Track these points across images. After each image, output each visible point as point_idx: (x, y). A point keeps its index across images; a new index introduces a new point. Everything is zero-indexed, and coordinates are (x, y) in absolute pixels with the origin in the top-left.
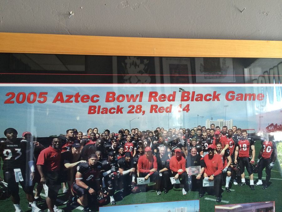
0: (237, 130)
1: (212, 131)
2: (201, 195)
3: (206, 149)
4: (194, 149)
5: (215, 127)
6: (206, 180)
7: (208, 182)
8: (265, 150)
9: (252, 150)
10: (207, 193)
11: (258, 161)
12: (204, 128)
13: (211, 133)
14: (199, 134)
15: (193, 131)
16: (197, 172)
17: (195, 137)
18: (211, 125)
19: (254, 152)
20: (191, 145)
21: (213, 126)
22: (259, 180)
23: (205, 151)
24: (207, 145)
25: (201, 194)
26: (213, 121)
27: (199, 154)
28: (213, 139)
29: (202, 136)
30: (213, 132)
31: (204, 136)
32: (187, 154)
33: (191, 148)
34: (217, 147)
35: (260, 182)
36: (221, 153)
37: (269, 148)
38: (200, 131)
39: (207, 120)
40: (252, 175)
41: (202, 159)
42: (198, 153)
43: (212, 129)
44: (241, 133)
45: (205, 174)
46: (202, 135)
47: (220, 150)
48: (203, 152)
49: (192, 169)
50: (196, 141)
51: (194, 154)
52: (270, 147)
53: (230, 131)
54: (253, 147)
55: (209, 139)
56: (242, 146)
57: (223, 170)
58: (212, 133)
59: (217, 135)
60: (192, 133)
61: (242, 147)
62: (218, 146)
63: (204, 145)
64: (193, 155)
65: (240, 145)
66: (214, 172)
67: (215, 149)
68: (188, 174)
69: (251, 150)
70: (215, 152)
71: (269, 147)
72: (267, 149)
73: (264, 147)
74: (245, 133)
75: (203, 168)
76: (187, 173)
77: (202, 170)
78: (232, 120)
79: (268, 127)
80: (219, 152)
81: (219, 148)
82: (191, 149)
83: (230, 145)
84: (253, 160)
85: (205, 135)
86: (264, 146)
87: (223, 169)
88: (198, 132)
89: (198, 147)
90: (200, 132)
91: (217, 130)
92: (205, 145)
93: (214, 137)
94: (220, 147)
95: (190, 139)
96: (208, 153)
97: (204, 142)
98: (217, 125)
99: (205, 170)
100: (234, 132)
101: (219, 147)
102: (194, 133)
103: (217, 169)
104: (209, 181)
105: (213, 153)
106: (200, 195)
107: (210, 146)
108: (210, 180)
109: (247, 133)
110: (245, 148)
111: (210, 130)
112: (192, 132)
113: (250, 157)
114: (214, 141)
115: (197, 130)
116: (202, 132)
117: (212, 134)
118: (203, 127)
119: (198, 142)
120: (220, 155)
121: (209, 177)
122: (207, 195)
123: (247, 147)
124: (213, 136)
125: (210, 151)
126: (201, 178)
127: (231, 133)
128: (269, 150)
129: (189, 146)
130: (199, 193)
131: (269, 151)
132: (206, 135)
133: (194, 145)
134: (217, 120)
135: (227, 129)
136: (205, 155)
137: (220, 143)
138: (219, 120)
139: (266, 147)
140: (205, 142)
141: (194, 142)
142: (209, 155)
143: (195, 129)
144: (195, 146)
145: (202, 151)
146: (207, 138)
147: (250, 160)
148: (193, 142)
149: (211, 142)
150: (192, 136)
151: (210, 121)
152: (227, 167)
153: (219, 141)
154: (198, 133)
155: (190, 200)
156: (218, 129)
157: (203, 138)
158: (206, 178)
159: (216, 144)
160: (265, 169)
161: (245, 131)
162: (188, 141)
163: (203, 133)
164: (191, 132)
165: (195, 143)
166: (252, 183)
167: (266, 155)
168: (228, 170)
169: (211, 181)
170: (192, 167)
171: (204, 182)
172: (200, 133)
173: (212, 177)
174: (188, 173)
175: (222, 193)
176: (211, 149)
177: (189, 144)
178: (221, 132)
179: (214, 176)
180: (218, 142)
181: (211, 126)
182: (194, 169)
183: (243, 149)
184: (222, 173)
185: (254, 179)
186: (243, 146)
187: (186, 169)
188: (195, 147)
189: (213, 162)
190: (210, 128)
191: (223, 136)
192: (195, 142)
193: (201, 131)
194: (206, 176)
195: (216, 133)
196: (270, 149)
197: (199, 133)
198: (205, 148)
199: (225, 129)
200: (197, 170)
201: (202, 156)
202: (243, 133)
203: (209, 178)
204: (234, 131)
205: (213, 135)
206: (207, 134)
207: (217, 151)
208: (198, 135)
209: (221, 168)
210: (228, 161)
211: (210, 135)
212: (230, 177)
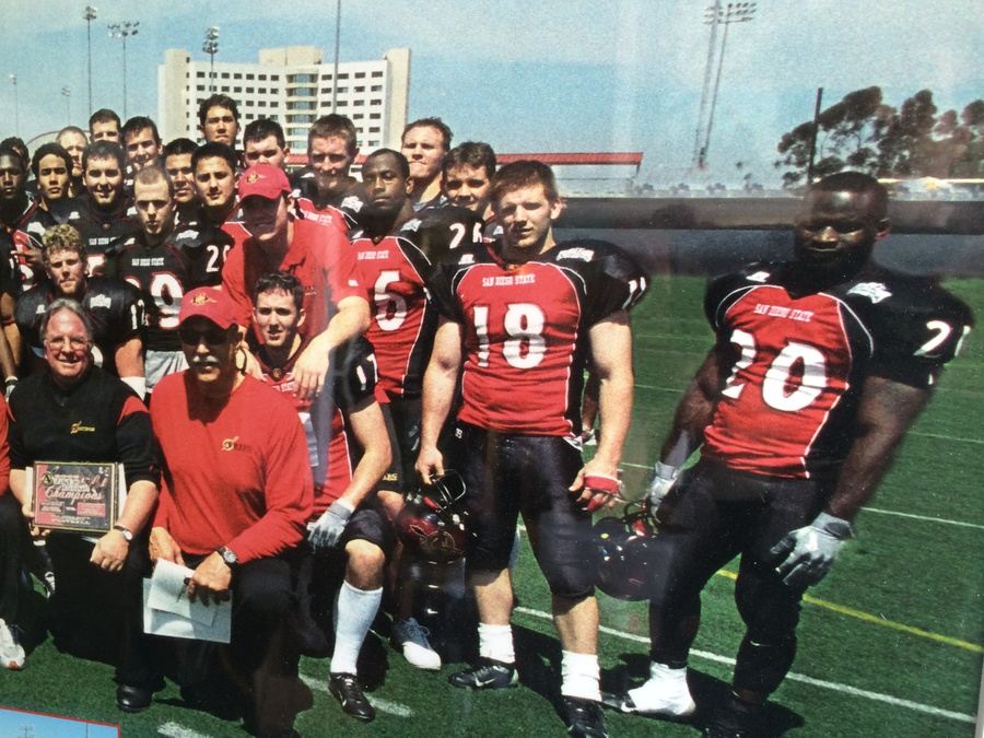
0: (445, 162)
1: (212, 164)
2: (127, 696)
3: (168, 323)
4: (65, 322)
5: (244, 122)
6: (166, 587)
7: (184, 607)
8: (753, 378)
9: (600, 374)
10: (173, 689)
11: (663, 485)
12: (144, 135)
13: (204, 186)
14: (105, 189)
15: (51, 161)
16: (96, 510)
17: (75, 215)
18: (205, 107)
19: (616, 392)
20: (47, 285)
21: (218, 112)
22: (659, 670)
23: (156, 340)
24: (176, 291)
25: (128, 690)
26: (220, 68)
27: (110, 364)
28: (223, 239)
29: (132, 211)
30: (219, 175)
31: (144, 204)
32: (15, 355)
33: (41, 309)
34: (263, 318)
35: (666, 691)
36: (295, 373)
37: (798, 369)
38: (111, 163)
39: (170, 53)
40: (585, 613)
41: (131, 406)
42: (98, 356)
43: (212, 149)
44: (494, 196)
45: (160, 538)
46: (125, 195)
47: (289, 342)
48: (143, 353)
49: (57, 479)
50: (84, 252)
51: (71, 357)
52: (813, 357)
53: (383, 164)
54: (611, 341)
55: (194, 234)
56: (496, 320)
57: (311, 527)
58: (213, 182)
59: (259, 207)
60: (45, 180)
61: (499, 337)
62: (267, 311)
63: (145, 293)
64: (64, 369)
65: (480, 316)
66: (239, 534)
67: (242, 329)
68: (31, 519)
69: (586, 376)
70: (240, 357)
71: (793, 352)
72: (775, 380)
73: (735, 352)
74: (534, 193)
75: (144, 487)
76: (19, 505)
77: (135, 498)
78: (399, 58)
79: (806, 133)
80: (277, 361)
81: (274, 329)
82: (44, 320)
83: (375, 308)
84: (600, 467)
85: (158, 204)
86: (740, 337)
87: (315, 517)
88: (96, 173)
89: (101, 301)
90: (110, 173)
91: (255, 155)
92: (156, 290)
93: (236, 225)
94: (286, 320)
95: (36, 227)
96: (179, 362)
97: (145, 262)
98: (257, 111)
99: (156, 505)
100: (422, 183)
101: (274, 318)
102: (61, 178)
103: (258, 504)
104: (192, 599)
105: (228, 370)
106: (121, 695)
107: (201, 300)
108: (198, 594)
109: (551, 196)
110: (525, 341)
111: (199, 153)
112: (48, 172)
113: (573, 441)
114: (234, 257)
115: (89, 152)
116: (125, 176)
117: (214, 192)
118: (139, 123)
119: (96, 261)
120: (286, 387)
121: (192, 561)
122: (173, 702)
123: (548, 340)
124: (226, 211)
125: (202, 348)
126: (126, 561)
127: (389, 187)
128: (791, 387)
129: (26, 288)
130: (120, 680)
131: (803, 399)
132: (161, 196)
133: (70, 287)
134: (256, 61)
135: (352, 149)
136: (156, 378)
137: (292, 285)
138: (273, 61)
139: (767, 353)
140: (159, 261)
141: (65, 255)
142: (190, 377)
143: (70, 141)
144: (69, 296)
145: (135, 344)
146: (169, 229)
147: (572, 462)
148: (54, 259)
149: (210, 269)
150: (49, 202)
151: (193, 68)
152: (347, 503)
153: (281, 258)
154: (93, 181)
155: (50, 714)
156: (270, 142)
157: (136, 226)
158: (169, 568)
159: (252, 290)
160: (728, 574)
161: (533, 170)
162: (20, 247)
163: (139, 185)
164: (36, 168)
165: (74, 268)
166: (581, 677)
167: (759, 436)
168: (351, 532)
169: (206, 604)
170: (57, 465)
171: (154, 598)
172: (114, 180)
173: (215, 572)
174: (26, 511)
175: (300, 715)
176: (204, 328)
177: (27, 272)
178: (295, 180)
179: (232, 559)
180: (265, 265)
181: (202, 114)
182: (72, 483)
183: (512, 349)
184: (304, 545)
185: (603, 646)
186: (512, 324)
187: (14, 472)
188: (73, 304)
189: (227, 445)
190: (194, 135)
191: (311, 216)
192: (73, 255)
193: (122, 165)
194: (168, 551)
195: (254, 180)
196: (815, 382)
197: (103, 179)
198: (156, 314)
199: (334, 144)
200: (97, 496)
201: (137, 384)
202: (512, 197)
203: (189, 573)
204: (417, 169)
205: (220, 201)
206: (172, 192)
207: (258, 348)
208: (93, 200)
209: (296, 506)
210: (358, 450)
211: (198, 199)
212: (374, 596)
